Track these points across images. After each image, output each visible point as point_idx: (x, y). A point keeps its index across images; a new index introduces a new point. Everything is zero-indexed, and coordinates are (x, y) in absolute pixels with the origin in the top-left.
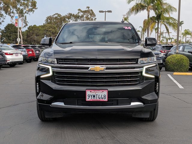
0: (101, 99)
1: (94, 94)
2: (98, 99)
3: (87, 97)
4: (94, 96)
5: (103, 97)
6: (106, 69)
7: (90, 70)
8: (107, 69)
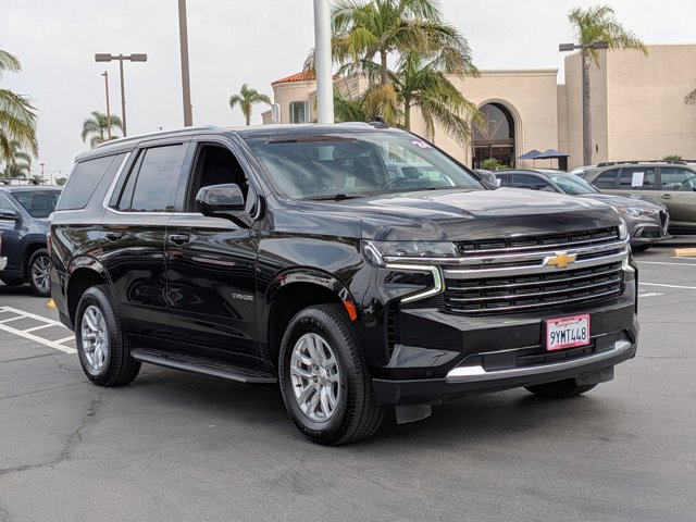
0: (577, 340)
1: (563, 329)
2: (571, 341)
3: (550, 340)
4: (563, 335)
5: (580, 334)
6: (577, 259)
7: (547, 265)
8: (579, 257)
